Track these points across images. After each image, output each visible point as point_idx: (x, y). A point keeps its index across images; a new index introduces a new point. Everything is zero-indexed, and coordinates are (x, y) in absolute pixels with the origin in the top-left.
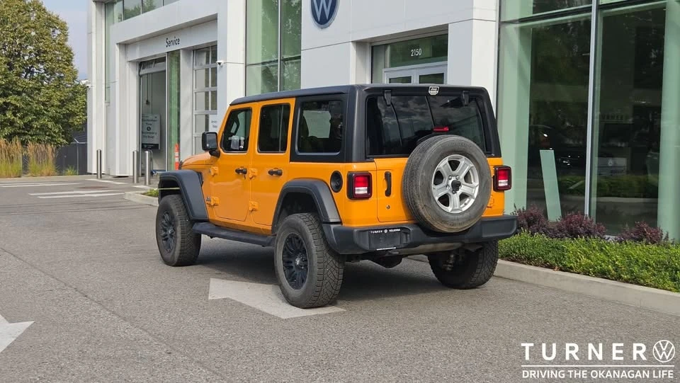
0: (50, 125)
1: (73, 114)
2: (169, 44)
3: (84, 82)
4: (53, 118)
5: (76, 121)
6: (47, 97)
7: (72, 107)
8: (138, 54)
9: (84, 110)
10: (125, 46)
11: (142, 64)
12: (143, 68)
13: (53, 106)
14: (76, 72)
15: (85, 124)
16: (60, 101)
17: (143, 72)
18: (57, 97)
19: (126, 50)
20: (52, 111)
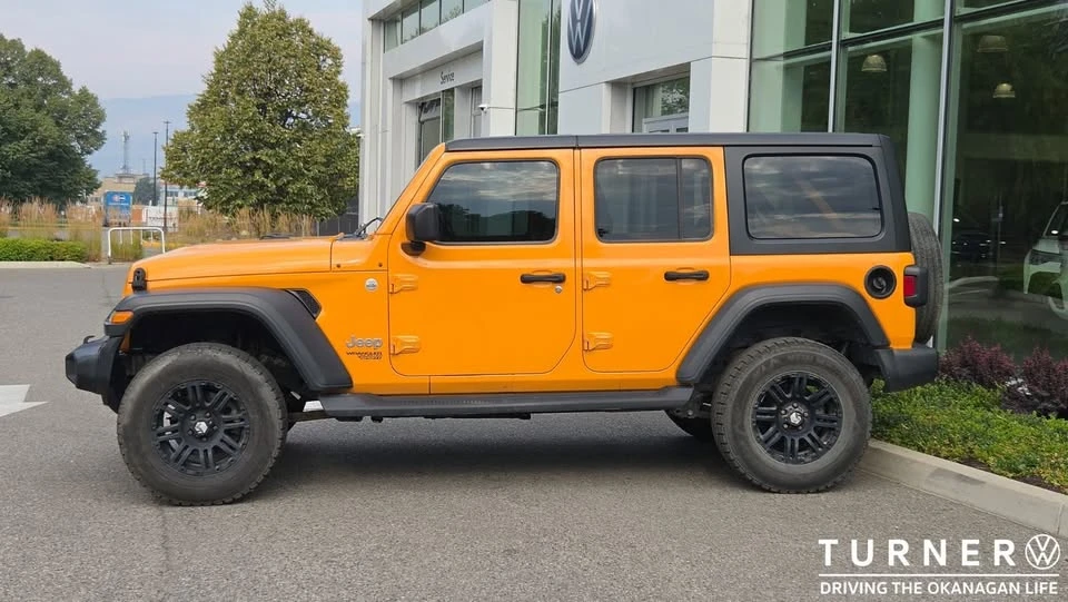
0: (310, 189)
1: (342, 175)
2: (444, 79)
3: (354, 131)
4: (315, 180)
5: (347, 184)
6: (310, 152)
7: (341, 166)
8: (418, 91)
9: (356, 169)
10: (401, 81)
11: (423, 106)
12: (426, 112)
13: (316, 163)
14: (348, 117)
15: (357, 187)
16: (325, 156)
17: (424, 117)
18: (321, 150)
19: (401, 87)
20: (315, 171)
